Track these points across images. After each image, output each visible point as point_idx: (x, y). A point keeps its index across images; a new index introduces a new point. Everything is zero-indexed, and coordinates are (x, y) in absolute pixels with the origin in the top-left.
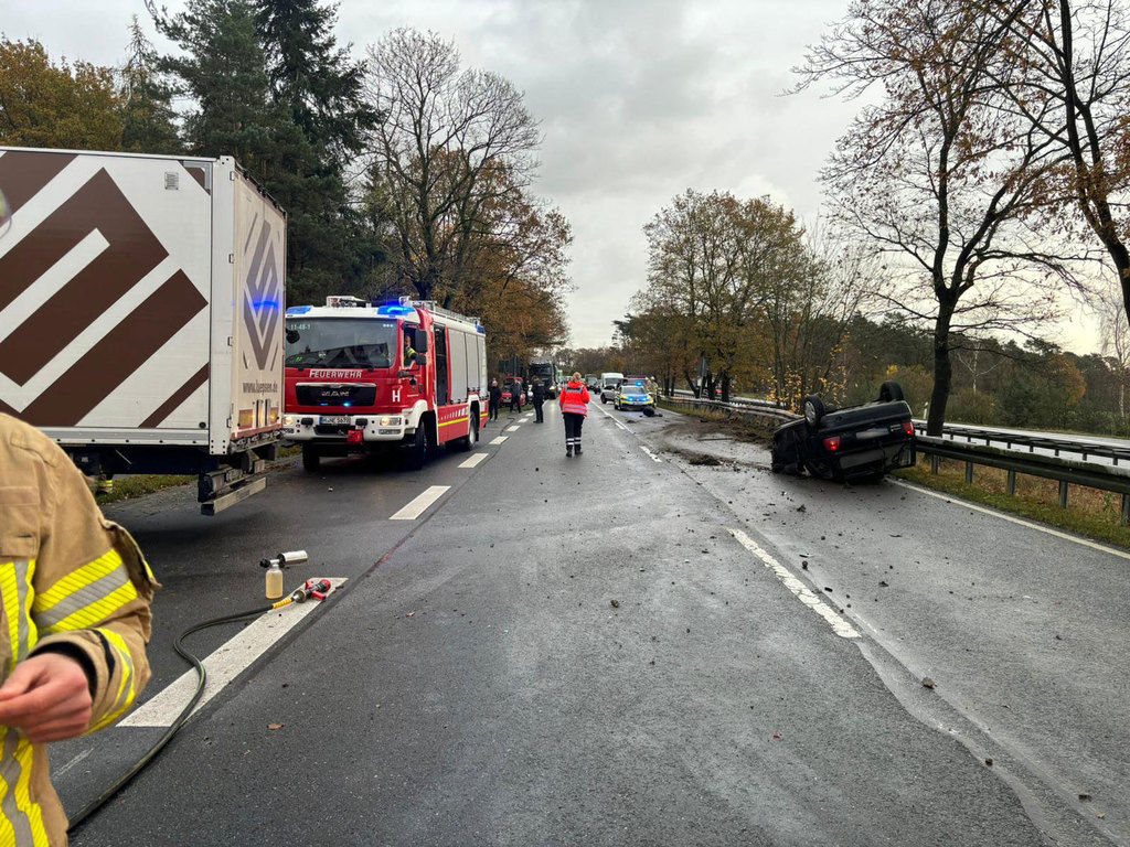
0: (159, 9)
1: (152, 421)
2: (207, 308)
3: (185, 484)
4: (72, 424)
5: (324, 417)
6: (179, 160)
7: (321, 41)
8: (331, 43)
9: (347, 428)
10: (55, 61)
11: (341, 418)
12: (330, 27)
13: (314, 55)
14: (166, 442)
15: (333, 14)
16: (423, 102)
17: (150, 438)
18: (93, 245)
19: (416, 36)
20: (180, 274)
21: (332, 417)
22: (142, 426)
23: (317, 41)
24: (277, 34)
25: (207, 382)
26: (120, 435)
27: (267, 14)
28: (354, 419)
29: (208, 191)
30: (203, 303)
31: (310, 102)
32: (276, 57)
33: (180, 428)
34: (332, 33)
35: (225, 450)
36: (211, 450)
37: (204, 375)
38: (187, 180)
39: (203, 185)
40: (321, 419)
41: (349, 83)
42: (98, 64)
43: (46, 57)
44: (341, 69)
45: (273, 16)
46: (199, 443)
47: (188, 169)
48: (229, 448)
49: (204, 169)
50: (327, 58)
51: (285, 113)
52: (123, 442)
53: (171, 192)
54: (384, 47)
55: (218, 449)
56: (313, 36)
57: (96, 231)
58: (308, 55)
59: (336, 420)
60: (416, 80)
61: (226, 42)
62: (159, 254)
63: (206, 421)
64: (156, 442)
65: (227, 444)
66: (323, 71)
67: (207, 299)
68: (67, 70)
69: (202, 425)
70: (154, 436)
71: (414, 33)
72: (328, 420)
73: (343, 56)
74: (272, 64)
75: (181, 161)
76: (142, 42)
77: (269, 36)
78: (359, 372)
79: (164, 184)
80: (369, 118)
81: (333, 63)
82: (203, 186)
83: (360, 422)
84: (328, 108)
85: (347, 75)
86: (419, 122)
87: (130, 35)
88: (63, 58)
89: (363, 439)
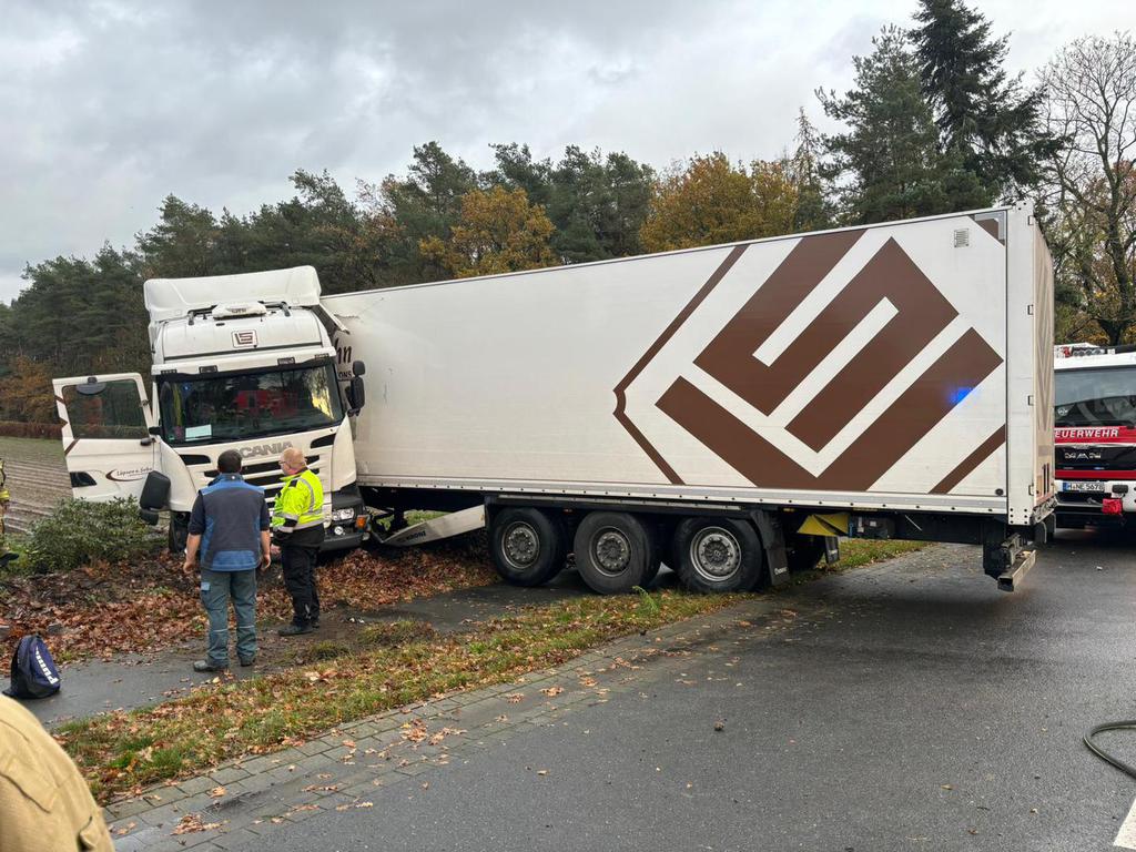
0: (828, 93)
1: (944, 487)
2: (1002, 367)
3: (917, 550)
4: (864, 488)
5: (1069, 483)
6: (969, 215)
7: (990, 78)
8: (1000, 77)
9: (1100, 496)
10: (734, 165)
11: (1091, 483)
12: (999, 62)
13: (982, 95)
14: (958, 509)
15: (1003, 47)
16: (1109, 115)
17: (941, 504)
18: (884, 313)
19: (1097, 44)
20: (972, 331)
21: (1079, 483)
22: (933, 492)
23: (984, 80)
24: (941, 86)
25: (1004, 445)
26: (910, 501)
27: (930, 68)
28: (1108, 486)
29: (1002, 242)
30: (996, 361)
31: (977, 145)
32: (939, 109)
33: (972, 495)
34: (1002, 66)
35: (1028, 520)
36: (1010, 519)
37: (1000, 437)
38: (978, 234)
39: (995, 235)
40: (1064, 485)
41: (1025, 113)
42: (769, 159)
43: (728, 164)
44: (1012, 103)
45: (936, 68)
46: (996, 511)
47: (980, 223)
48: (1032, 518)
49: (997, 219)
50: (995, 94)
51: (956, 161)
52: (913, 507)
53: (962, 249)
54: (1057, 66)
55: (1019, 518)
56: (981, 75)
57: (885, 298)
58: (974, 97)
59: (1085, 487)
60: (1098, 91)
61: (894, 106)
62: (949, 313)
63: (1003, 487)
64: (948, 509)
65: (1029, 514)
66: (991, 110)
67: (1003, 355)
68: (743, 171)
69: (999, 492)
70: (945, 503)
71: (1095, 40)
72: (1074, 486)
73: (1014, 87)
74: (936, 116)
75: (972, 216)
76: (809, 130)
77: (932, 90)
78: (1115, 431)
79: (953, 241)
80: (1049, 147)
81: (1002, 99)
82: (997, 238)
83: (1116, 489)
84: (996, 146)
85: (1024, 105)
86: (1105, 138)
87: (798, 125)
88: (740, 162)
89: (1123, 511)
